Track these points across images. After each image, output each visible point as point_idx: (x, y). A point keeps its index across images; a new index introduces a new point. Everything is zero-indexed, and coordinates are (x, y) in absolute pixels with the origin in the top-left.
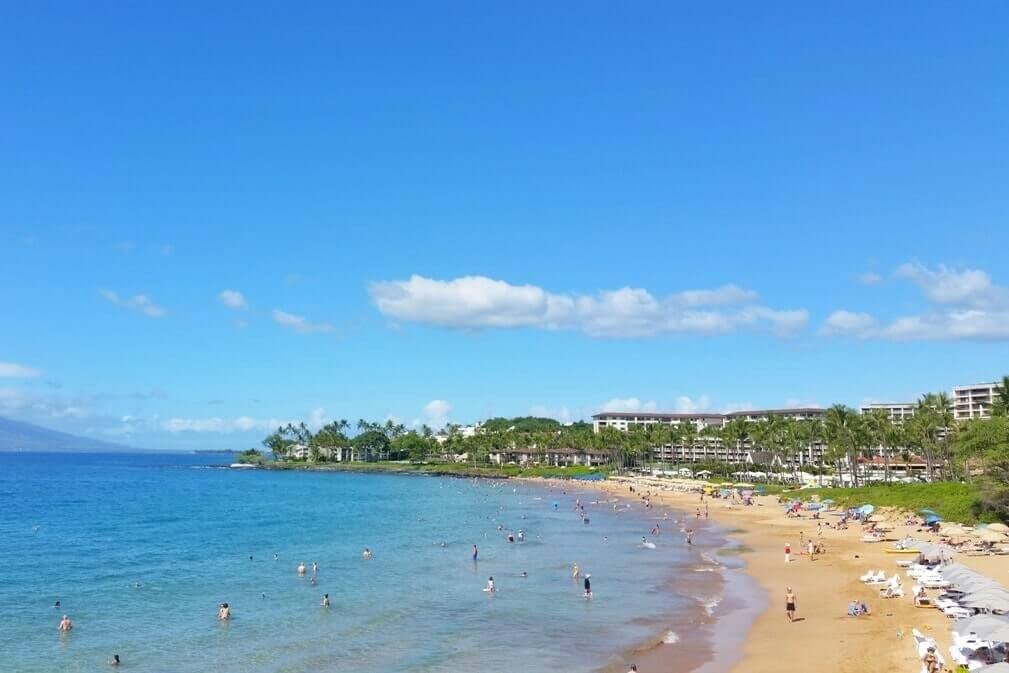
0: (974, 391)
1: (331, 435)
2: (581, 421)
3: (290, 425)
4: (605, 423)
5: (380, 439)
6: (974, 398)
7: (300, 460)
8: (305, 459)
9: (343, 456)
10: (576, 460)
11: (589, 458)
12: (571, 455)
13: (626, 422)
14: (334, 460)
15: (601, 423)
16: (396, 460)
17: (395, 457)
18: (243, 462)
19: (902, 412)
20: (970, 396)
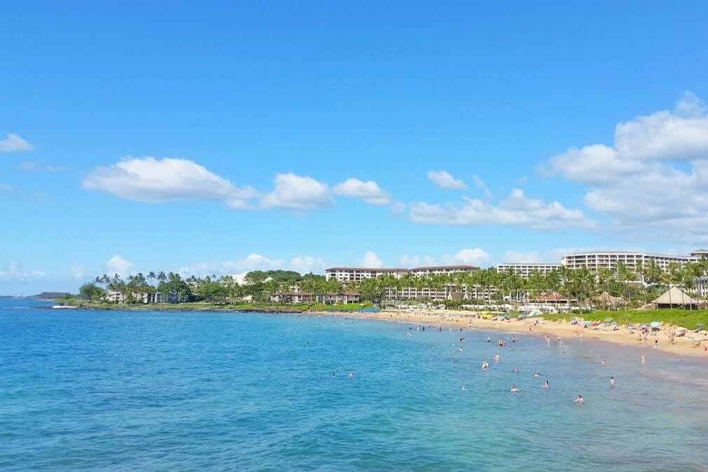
0: (576, 257)
1: (137, 283)
2: (311, 273)
3: (105, 276)
4: (335, 275)
5: (182, 287)
6: (576, 261)
7: (113, 302)
8: (117, 302)
9: (149, 300)
10: (337, 299)
11: (346, 297)
12: (334, 296)
13: (349, 274)
14: (141, 302)
15: (332, 275)
16: (194, 301)
17: (192, 299)
18: (62, 305)
19: (545, 269)
20: (574, 259)
